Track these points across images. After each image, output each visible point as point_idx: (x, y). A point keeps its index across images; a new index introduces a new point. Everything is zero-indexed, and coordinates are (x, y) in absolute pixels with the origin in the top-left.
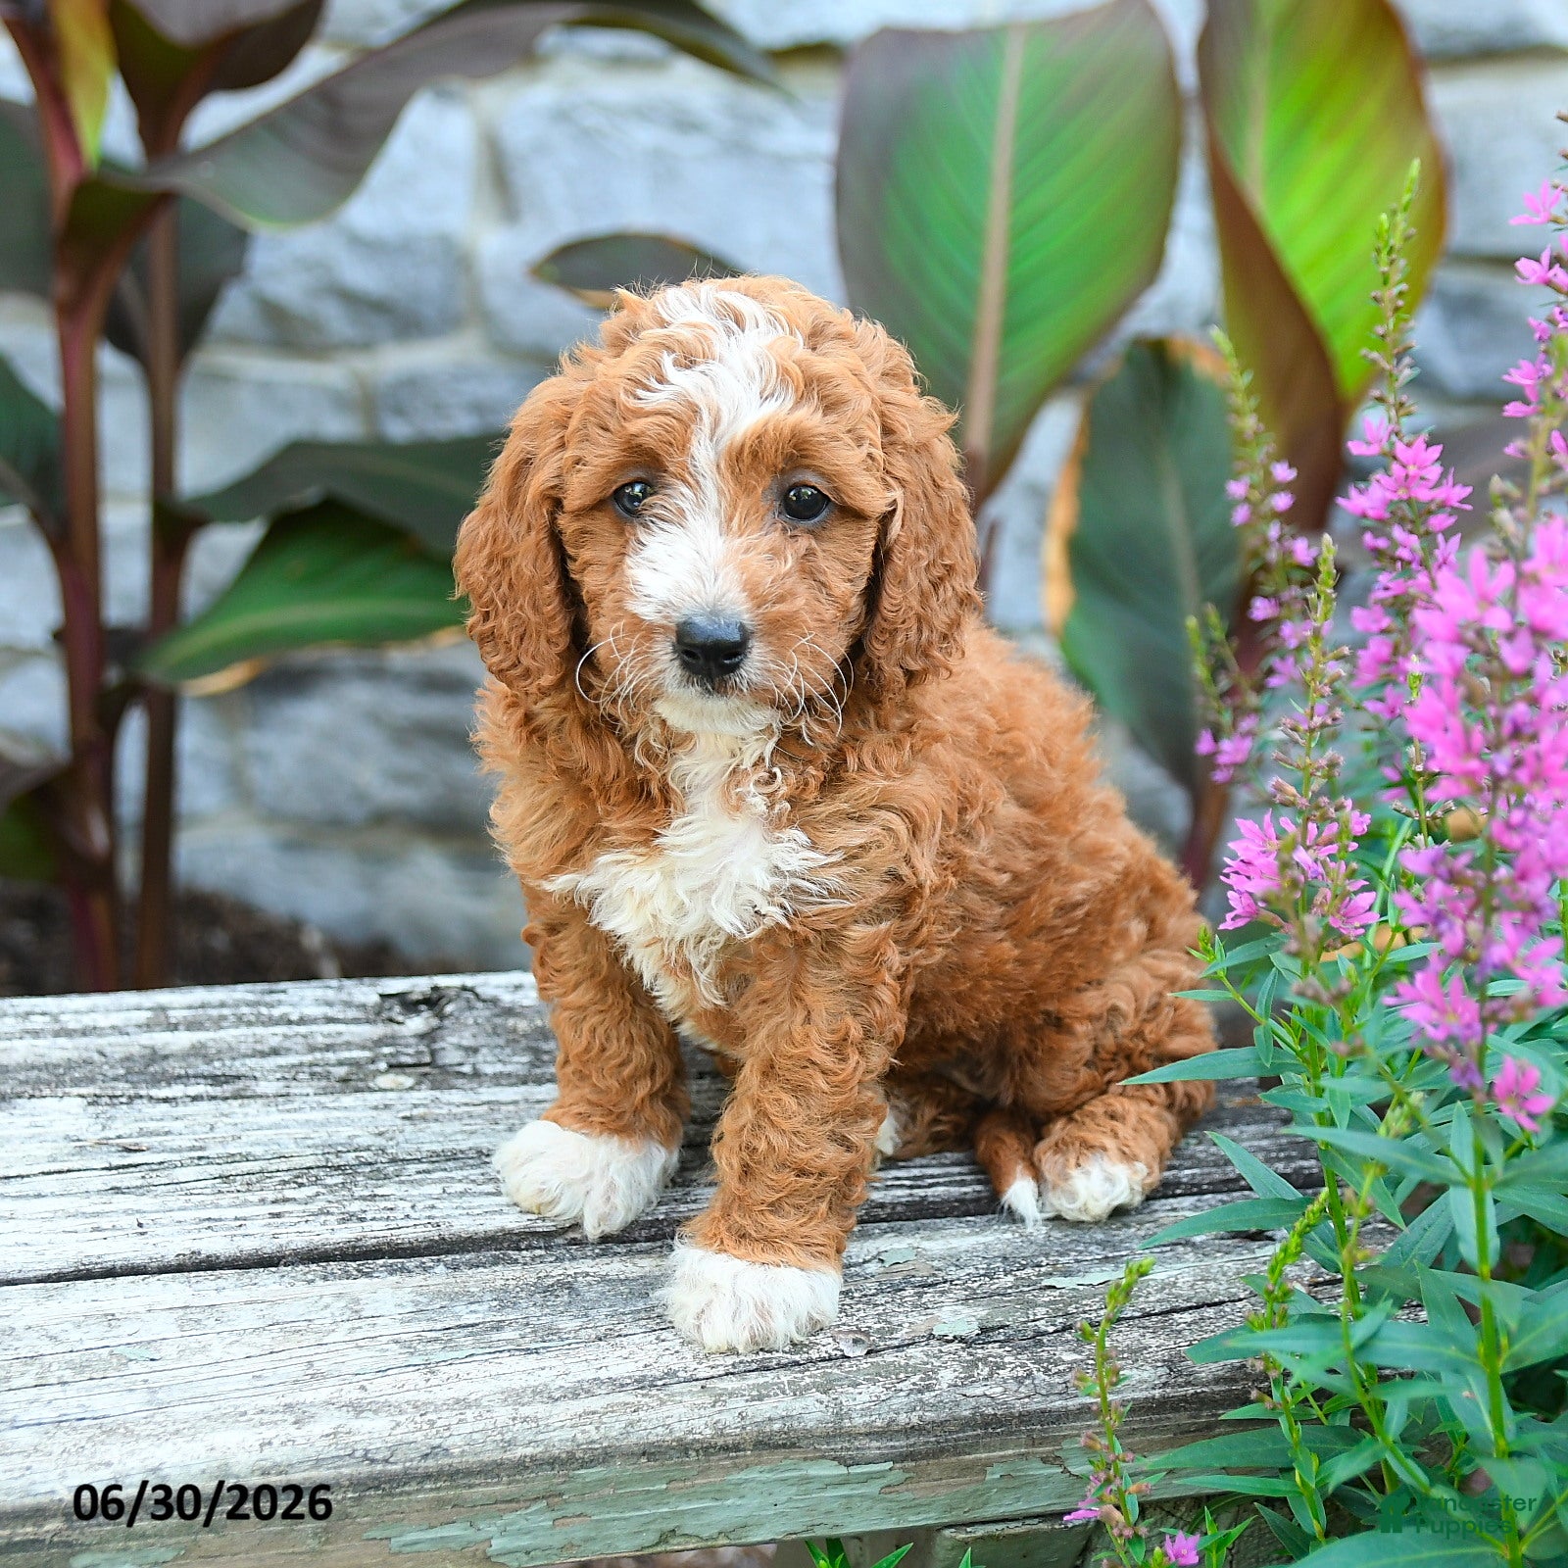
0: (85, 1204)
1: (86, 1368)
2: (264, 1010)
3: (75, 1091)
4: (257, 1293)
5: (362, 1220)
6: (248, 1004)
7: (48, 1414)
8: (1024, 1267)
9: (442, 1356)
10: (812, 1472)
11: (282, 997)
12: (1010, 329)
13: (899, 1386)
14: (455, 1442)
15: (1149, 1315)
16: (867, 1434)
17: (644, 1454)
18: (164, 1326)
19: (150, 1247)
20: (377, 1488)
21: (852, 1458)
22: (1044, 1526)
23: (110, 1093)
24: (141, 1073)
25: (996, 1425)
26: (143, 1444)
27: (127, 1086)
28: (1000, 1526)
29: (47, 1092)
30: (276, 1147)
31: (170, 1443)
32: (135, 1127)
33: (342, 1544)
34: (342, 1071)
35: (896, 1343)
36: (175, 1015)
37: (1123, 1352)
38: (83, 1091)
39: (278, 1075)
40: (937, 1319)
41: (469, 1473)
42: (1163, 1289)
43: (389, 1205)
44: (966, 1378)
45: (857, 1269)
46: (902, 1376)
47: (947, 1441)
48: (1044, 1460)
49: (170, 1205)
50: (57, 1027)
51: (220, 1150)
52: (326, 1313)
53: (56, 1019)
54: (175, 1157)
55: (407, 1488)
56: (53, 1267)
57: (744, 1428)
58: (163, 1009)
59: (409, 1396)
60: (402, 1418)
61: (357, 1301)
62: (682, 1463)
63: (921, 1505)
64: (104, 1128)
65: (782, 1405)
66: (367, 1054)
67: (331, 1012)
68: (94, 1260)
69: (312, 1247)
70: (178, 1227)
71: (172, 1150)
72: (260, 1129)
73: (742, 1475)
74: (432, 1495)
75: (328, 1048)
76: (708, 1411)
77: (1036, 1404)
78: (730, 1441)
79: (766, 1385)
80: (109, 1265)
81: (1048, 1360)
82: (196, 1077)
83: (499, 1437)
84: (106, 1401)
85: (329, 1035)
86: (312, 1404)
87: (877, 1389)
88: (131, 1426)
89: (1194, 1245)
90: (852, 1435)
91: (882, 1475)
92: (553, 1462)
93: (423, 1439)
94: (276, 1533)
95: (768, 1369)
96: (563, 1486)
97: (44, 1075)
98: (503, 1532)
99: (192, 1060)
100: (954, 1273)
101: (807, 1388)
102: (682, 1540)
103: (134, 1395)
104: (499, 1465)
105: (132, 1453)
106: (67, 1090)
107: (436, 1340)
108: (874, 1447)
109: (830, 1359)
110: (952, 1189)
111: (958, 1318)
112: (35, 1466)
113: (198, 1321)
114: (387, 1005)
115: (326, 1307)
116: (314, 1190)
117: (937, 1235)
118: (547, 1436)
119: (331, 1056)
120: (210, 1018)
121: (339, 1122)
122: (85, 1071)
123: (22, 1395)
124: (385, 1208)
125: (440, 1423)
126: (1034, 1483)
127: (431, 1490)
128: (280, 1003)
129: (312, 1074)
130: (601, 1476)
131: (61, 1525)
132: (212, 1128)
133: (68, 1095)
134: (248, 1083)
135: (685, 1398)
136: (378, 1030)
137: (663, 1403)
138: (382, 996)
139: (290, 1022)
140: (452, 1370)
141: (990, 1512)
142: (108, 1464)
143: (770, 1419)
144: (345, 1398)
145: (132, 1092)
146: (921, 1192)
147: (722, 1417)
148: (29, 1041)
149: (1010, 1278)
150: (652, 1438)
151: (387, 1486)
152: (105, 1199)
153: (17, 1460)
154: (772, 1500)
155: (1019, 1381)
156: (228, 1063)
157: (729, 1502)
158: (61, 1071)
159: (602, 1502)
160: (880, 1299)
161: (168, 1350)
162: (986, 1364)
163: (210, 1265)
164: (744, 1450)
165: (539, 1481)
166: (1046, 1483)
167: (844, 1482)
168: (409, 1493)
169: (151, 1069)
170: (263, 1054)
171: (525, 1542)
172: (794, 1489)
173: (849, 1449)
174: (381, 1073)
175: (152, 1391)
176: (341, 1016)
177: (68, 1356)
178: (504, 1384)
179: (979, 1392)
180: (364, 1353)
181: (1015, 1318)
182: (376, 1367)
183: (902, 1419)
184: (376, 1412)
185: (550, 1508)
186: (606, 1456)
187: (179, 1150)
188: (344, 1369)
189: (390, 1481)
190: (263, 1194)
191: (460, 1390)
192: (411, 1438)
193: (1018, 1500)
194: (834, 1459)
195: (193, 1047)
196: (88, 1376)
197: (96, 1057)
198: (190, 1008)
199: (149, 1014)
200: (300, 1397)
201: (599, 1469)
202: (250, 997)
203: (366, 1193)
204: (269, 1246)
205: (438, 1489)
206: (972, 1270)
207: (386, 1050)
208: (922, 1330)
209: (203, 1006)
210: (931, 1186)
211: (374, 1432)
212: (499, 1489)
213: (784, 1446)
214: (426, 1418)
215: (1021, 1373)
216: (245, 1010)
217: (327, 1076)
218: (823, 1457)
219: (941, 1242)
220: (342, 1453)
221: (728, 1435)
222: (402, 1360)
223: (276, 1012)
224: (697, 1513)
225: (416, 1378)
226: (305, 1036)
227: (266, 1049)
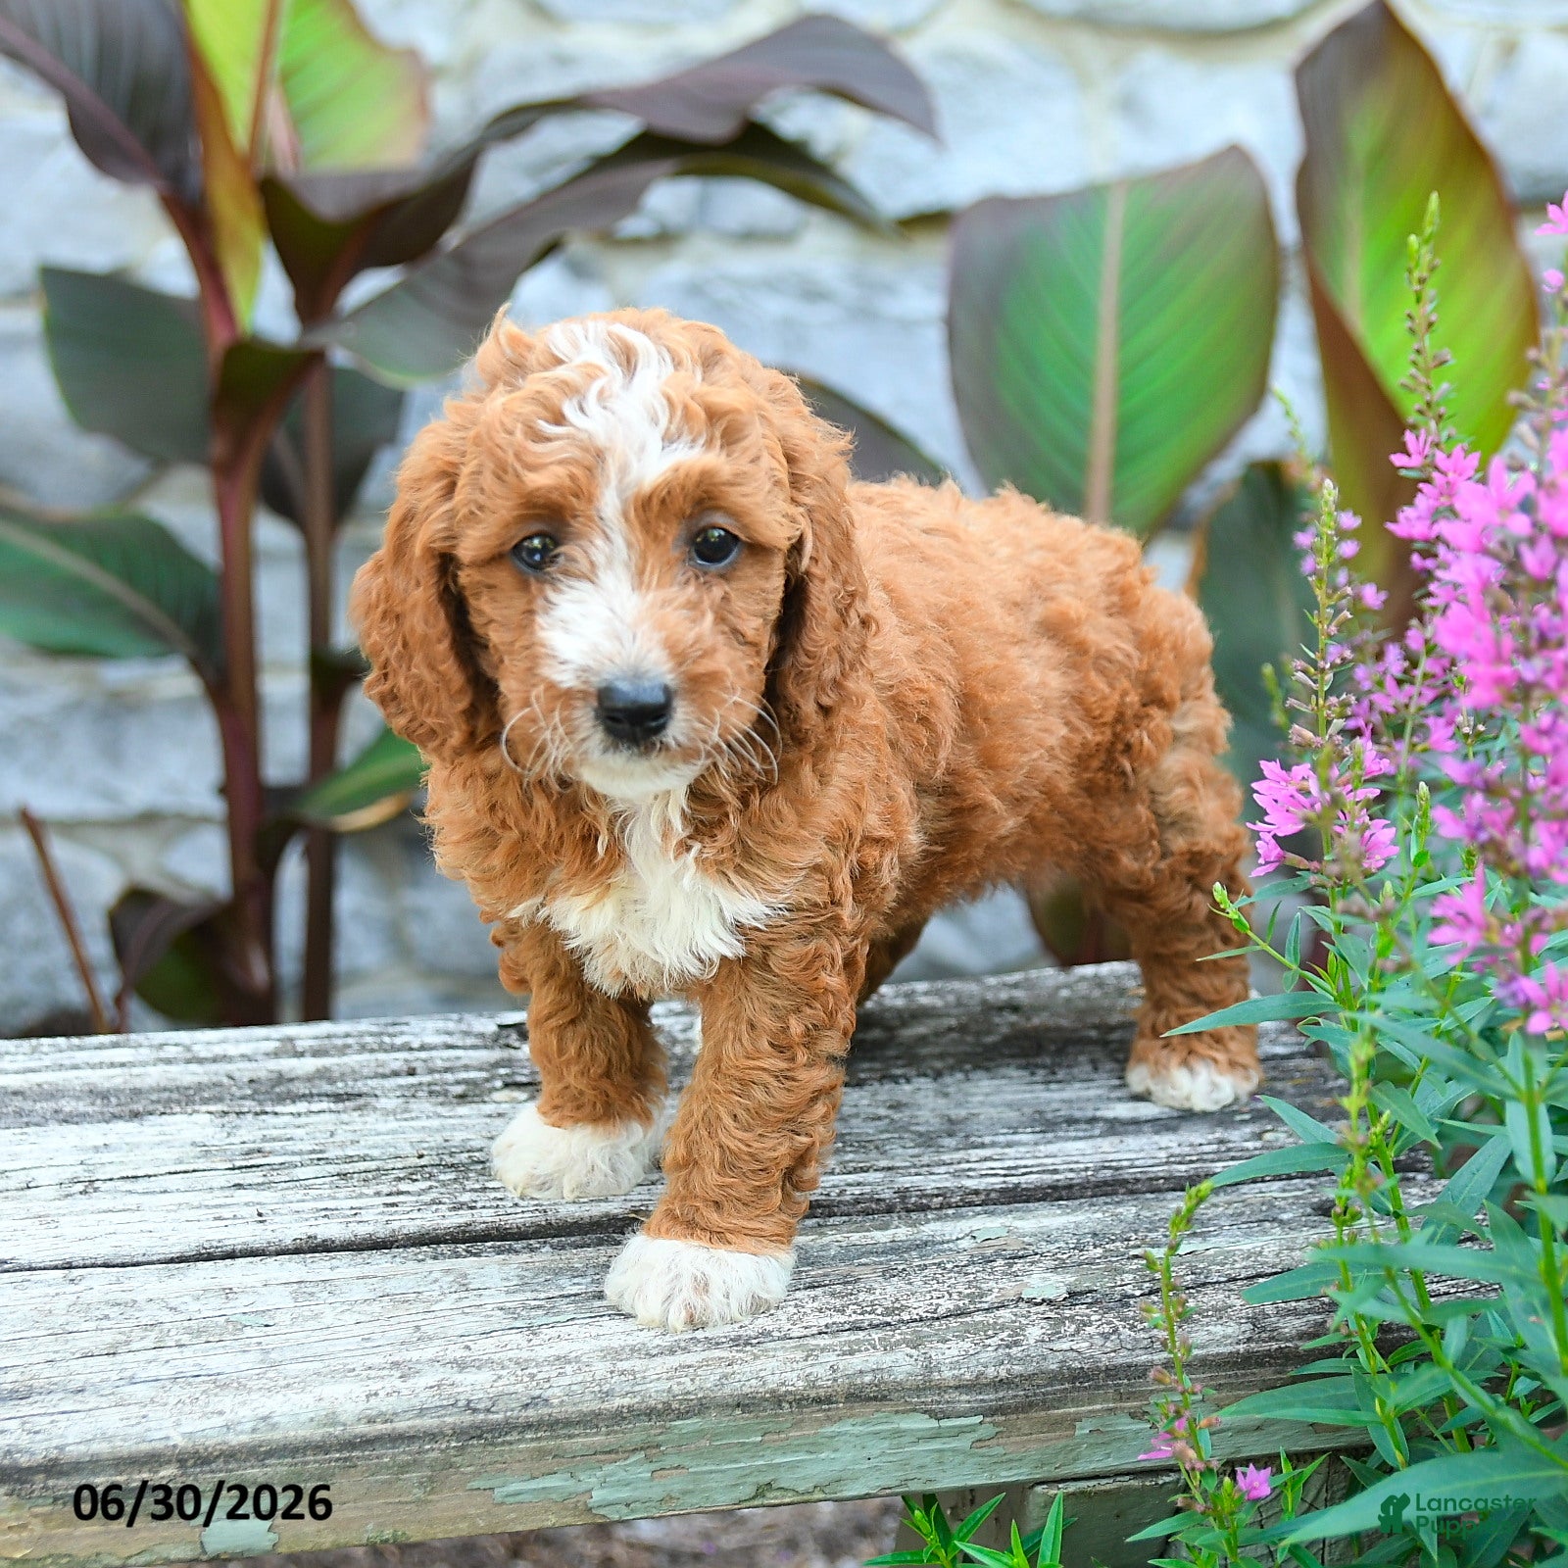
0: (209, 1199)
1: (201, 1332)
2: (387, 1039)
3: (204, 1108)
4: (367, 1270)
5: (472, 1208)
6: (371, 1034)
7: (166, 1372)
8: (1114, 1241)
9: (544, 1320)
10: (904, 1425)
11: (405, 1028)
12: (1122, 460)
13: (987, 1342)
14: (555, 1393)
15: (1235, 1280)
16: (957, 1388)
17: (738, 1405)
18: (280, 1298)
19: (269, 1232)
20: (480, 1437)
21: (942, 1411)
22: (1135, 1483)
23: (237, 1110)
24: (267, 1092)
25: (1083, 1380)
26: (254, 1396)
27: (253, 1103)
28: (1092, 1483)
29: (177, 1109)
30: (392, 1150)
31: (280, 1396)
32: (259, 1134)
33: (447, 1494)
34: (459, 1089)
35: (986, 1306)
36: (301, 1045)
37: (1208, 1310)
38: (212, 1108)
39: (398, 1093)
40: (1026, 1285)
41: (568, 1423)
42: (1249, 1257)
43: (499, 1195)
44: (1053, 1334)
45: (951, 1245)
46: (990, 1332)
47: (1035, 1395)
48: (1133, 1416)
49: (290, 1198)
50: (189, 1055)
51: (340, 1153)
52: (435, 1286)
53: (188, 1049)
54: (296, 1159)
55: (508, 1438)
56: (175, 1251)
57: (835, 1380)
58: (291, 1040)
59: (511, 1354)
60: (504, 1373)
61: (465, 1276)
62: (777, 1415)
63: (1011, 1460)
64: (229, 1134)
65: (873, 1359)
66: (484, 1075)
67: (449, 1040)
68: (215, 1244)
69: (423, 1231)
70: (297, 1216)
71: (294, 1153)
72: (378, 1134)
73: (835, 1428)
74: (533, 1445)
75: (447, 1070)
76: (800, 1365)
77: (1122, 1358)
78: (822, 1392)
79: (857, 1342)
80: (229, 1248)
81: (1133, 1318)
82: (319, 1095)
83: (597, 1389)
84: (220, 1361)
85: (448, 1059)
86: (418, 1362)
87: (966, 1345)
88: (244, 1381)
89: (1281, 1222)
90: (941, 1388)
91: (972, 1429)
92: (650, 1413)
93: (523, 1389)
94: (383, 1482)
95: (860, 1329)
96: (661, 1438)
97: (175, 1096)
98: (603, 1484)
99: (317, 1082)
100: (1044, 1247)
101: (897, 1344)
102: (778, 1493)
103: (247, 1355)
104: (597, 1415)
105: (244, 1403)
106: (197, 1107)
107: (539, 1307)
108: (964, 1400)
109: (921, 1320)
110: (1045, 1177)
111: (1047, 1284)
112: (151, 1415)
113: (312, 1294)
114: (505, 1032)
115: (436, 1281)
116: (428, 1183)
117: (1030, 1216)
118: (644, 1387)
119: (449, 1077)
120: (335, 1047)
121: (454, 1128)
122: (215, 1092)
123: (141, 1356)
124: (495, 1199)
125: (540, 1376)
126: (1124, 1439)
127: (532, 1440)
128: (402, 1033)
129: (431, 1093)
130: (697, 1426)
131: (175, 1471)
132: (332, 1134)
133: (197, 1112)
134: (369, 1099)
135: (778, 1353)
136: (496, 1054)
137: (756, 1357)
138: (501, 1027)
139: (411, 1049)
140: (553, 1332)
141: (1081, 1468)
142: (221, 1413)
143: (861, 1372)
144: (450, 1356)
145: (258, 1109)
146: (1015, 1180)
147: (814, 1370)
148: (162, 1067)
149: (1099, 1250)
150: (746, 1390)
151: (489, 1436)
152: (227, 1193)
153: (134, 1409)
154: (865, 1453)
155: (1105, 1336)
156: (350, 1083)
157: (823, 1455)
158: (192, 1092)
159: (699, 1454)
160: (971, 1269)
161: (283, 1318)
162: (1072, 1322)
163: (327, 1247)
164: (837, 1402)
165: (636, 1433)
166: (1134, 1439)
167: (935, 1435)
168: (510, 1443)
169: (277, 1090)
170: (384, 1076)
171: (624, 1494)
172: (886, 1444)
173: (939, 1403)
174: (496, 1090)
175: (266, 1352)
176: (460, 1043)
177: (186, 1324)
178: (604, 1343)
179: (1065, 1346)
180: (470, 1318)
181: (1103, 1284)
182: (481, 1330)
183: (991, 1372)
184: (479, 1368)
185: (649, 1459)
186: (701, 1407)
187: (300, 1153)
188: (450, 1332)
189: (491, 1431)
190: (379, 1188)
191: (561, 1348)
192: (512, 1389)
193: (1108, 1455)
194: (925, 1412)
195: (318, 1071)
196: (204, 1339)
197: (225, 1080)
198: (316, 1038)
199: (277, 1044)
200: (407, 1356)
201: (695, 1420)
202: (374, 1029)
203: (477, 1186)
204: (382, 1231)
205: (538, 1439)
206: (1062, 1245)
207: (502, 1071)
208: (1011, 1295)
209: (329, 1037)
210: (1024, 1174)
211: (476, 1384)
212: (598, 1440)
213: (875, 1398)
214: (527, 1372)
215: (1107, 1329)
216: (368, 1039)
217: (446, 1094)
218: (915, 1410)
219: (1034, 1221)
220: (445, 1403)
221: (820, 1387)
222: (506, 1324)
223: (398, 1041)
224: (793, 1466)
225: (519, 1338)
226: (425, 1061)
227: (387, 1071)
